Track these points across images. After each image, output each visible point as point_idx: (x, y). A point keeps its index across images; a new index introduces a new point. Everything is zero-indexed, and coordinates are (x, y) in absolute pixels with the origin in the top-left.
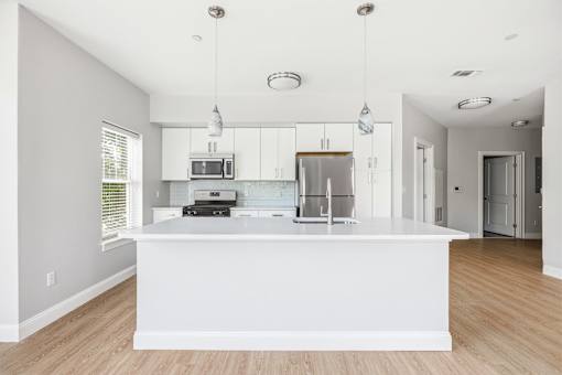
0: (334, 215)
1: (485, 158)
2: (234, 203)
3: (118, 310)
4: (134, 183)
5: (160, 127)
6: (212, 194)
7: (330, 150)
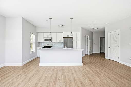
0: (67, 48)
1: (100, 38)
2: (52, 46)
3: (35, 62)
4: (34, 43)
5: (38, 32)
6: (48, 45)
7: (69, 37)
